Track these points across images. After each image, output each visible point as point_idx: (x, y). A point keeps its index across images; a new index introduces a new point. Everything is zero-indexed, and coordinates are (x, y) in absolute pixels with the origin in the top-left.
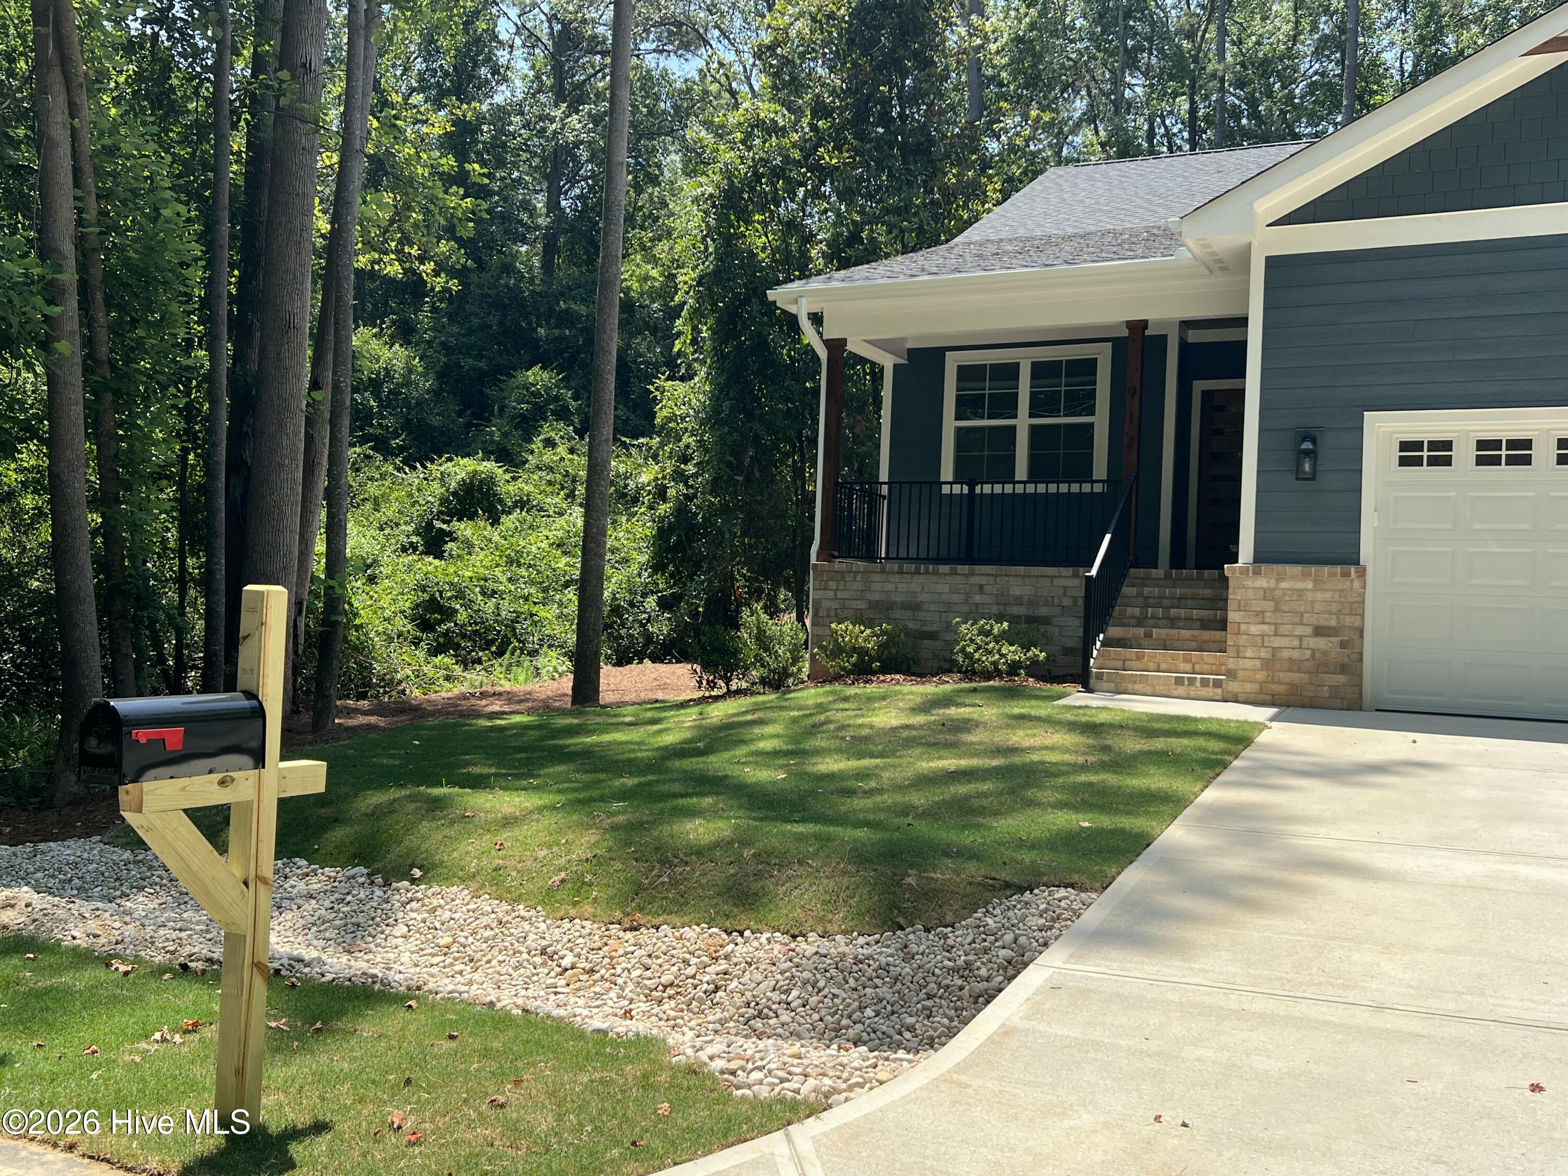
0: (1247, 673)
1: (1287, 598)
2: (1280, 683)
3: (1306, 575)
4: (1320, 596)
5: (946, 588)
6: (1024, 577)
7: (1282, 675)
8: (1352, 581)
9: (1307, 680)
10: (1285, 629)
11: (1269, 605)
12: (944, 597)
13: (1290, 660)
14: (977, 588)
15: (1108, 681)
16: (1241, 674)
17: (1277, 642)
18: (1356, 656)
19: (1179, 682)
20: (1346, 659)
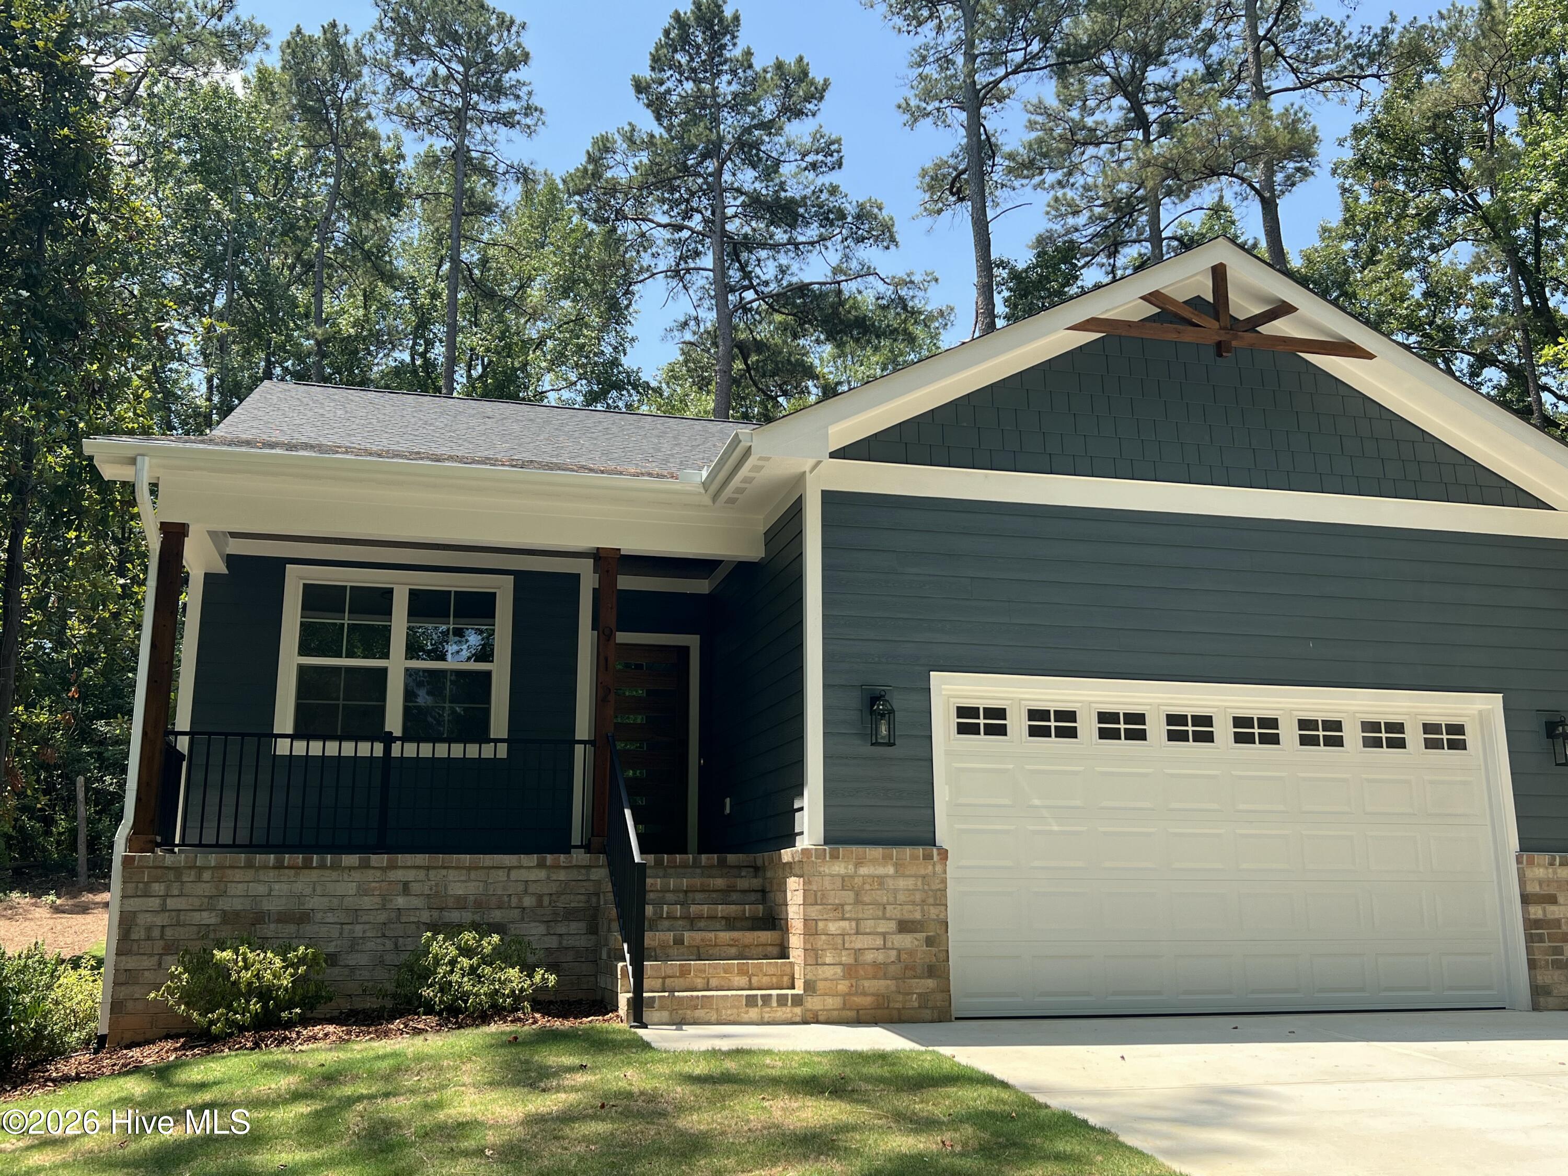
0: (828, 984)
1: (867, 887)
2: (865, 994)
3: (887, 858)
4: (902, 883)
5: (351, 888)
6: (469, 869)
7: (867, 983)
8: (934, 865)
9: (893, 988)
10: (868, 925)
11: (849, 896)
12: (349, 902)
13: (875, 964)
14: (401, 886)
15: (662, 1008)
16: (820, 985)
17: (860, 942)
18: (943, 954)
19: (751, 1001)
20: (934, 959)
